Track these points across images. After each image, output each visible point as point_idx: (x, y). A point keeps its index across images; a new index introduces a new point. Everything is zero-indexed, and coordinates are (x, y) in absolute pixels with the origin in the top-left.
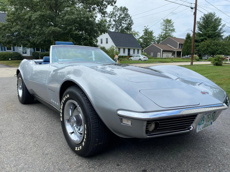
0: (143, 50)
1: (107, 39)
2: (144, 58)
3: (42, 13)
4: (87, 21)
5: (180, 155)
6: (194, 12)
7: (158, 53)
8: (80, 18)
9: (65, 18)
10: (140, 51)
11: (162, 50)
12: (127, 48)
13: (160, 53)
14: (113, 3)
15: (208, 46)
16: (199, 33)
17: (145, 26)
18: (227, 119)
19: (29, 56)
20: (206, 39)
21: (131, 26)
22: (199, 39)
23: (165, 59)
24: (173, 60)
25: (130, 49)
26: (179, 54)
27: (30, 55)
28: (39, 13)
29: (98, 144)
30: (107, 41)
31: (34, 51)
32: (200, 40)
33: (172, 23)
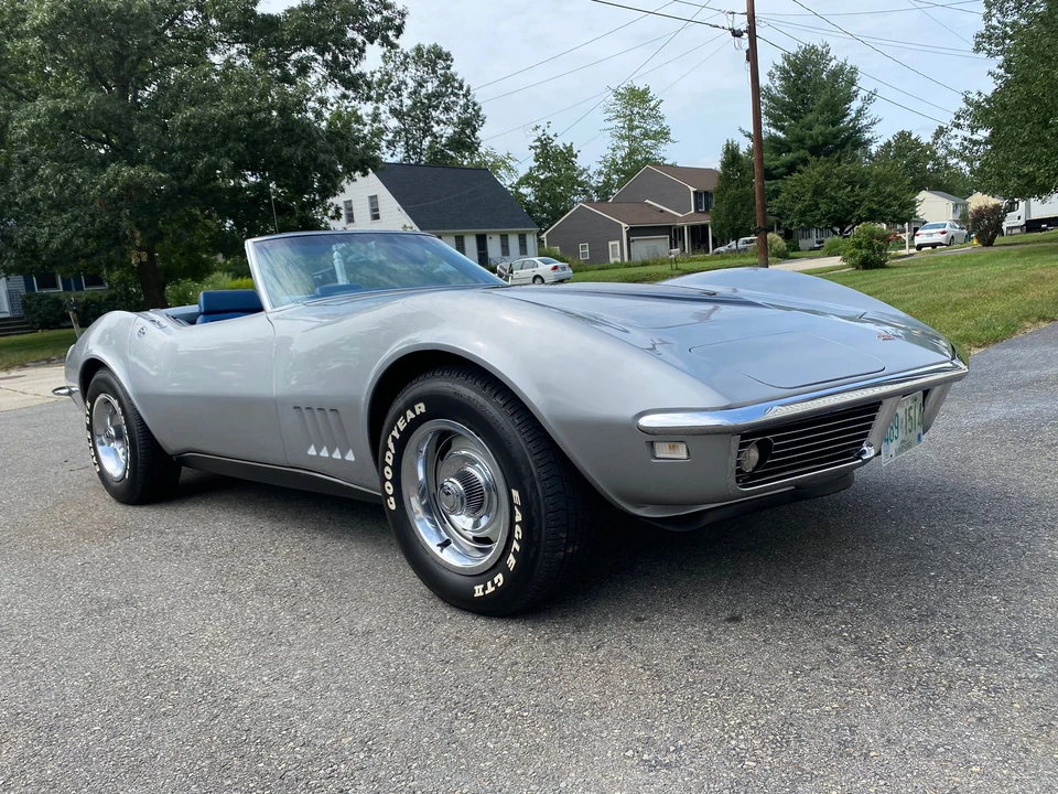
0: (544, 236)
1: (373, 200)
2: (555, 268)
3: (63, 106)
4: (283, 125)
5: (830, 564)
6: (747, 51)
7: (611, 243)
8: (249, 115)
9: (179, 118)
10: (531, 241)
11: (624, 225)
12: (471, 234)
13: (618, 243)
14: (390, 33)
15: (818, 191)
16: (773, 139)
17: (537, 127)
18: (952, 446)
19: (8, 315)
20: (805, 162)
21: (473, 132)
22: (777, 163)
23: (645, 264)
24: (680, 265)
25: (488, 238)
26: (699, 237)
27: (12, 309)
28: (43, 104)
29: (565, 551)
30: (377, 210)
31: (27, 290)
32: (782, 166)
33: (652, 104)
